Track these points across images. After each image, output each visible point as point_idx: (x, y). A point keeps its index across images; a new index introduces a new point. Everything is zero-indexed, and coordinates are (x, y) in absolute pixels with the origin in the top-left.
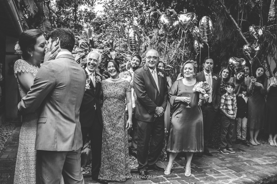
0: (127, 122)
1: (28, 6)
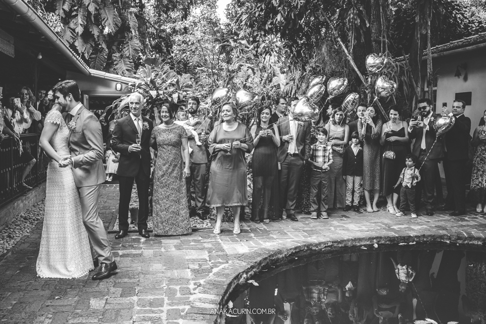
1: (106, 19)
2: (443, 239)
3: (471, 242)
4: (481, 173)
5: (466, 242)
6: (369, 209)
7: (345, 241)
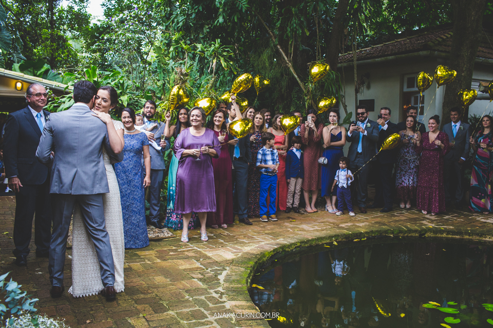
0: (145, 180)
2: (387, 233)
3: (410, 235)
4: (404, 173)
5: (406, 235)
6: (309, 209)
7: (310, 240)
